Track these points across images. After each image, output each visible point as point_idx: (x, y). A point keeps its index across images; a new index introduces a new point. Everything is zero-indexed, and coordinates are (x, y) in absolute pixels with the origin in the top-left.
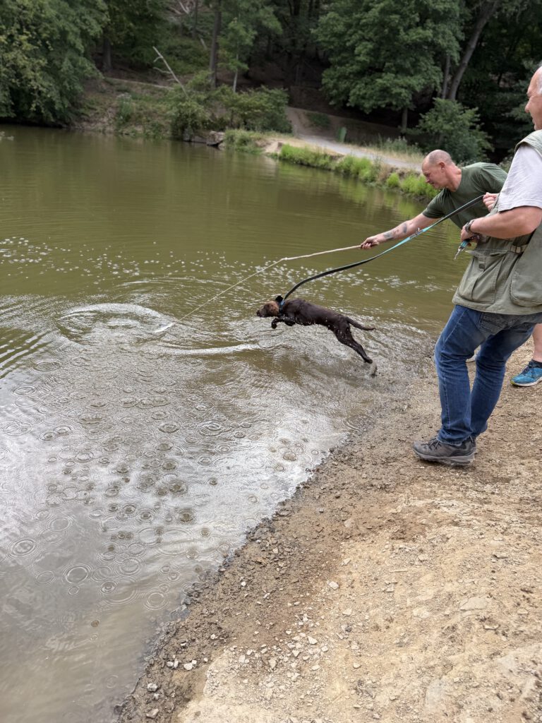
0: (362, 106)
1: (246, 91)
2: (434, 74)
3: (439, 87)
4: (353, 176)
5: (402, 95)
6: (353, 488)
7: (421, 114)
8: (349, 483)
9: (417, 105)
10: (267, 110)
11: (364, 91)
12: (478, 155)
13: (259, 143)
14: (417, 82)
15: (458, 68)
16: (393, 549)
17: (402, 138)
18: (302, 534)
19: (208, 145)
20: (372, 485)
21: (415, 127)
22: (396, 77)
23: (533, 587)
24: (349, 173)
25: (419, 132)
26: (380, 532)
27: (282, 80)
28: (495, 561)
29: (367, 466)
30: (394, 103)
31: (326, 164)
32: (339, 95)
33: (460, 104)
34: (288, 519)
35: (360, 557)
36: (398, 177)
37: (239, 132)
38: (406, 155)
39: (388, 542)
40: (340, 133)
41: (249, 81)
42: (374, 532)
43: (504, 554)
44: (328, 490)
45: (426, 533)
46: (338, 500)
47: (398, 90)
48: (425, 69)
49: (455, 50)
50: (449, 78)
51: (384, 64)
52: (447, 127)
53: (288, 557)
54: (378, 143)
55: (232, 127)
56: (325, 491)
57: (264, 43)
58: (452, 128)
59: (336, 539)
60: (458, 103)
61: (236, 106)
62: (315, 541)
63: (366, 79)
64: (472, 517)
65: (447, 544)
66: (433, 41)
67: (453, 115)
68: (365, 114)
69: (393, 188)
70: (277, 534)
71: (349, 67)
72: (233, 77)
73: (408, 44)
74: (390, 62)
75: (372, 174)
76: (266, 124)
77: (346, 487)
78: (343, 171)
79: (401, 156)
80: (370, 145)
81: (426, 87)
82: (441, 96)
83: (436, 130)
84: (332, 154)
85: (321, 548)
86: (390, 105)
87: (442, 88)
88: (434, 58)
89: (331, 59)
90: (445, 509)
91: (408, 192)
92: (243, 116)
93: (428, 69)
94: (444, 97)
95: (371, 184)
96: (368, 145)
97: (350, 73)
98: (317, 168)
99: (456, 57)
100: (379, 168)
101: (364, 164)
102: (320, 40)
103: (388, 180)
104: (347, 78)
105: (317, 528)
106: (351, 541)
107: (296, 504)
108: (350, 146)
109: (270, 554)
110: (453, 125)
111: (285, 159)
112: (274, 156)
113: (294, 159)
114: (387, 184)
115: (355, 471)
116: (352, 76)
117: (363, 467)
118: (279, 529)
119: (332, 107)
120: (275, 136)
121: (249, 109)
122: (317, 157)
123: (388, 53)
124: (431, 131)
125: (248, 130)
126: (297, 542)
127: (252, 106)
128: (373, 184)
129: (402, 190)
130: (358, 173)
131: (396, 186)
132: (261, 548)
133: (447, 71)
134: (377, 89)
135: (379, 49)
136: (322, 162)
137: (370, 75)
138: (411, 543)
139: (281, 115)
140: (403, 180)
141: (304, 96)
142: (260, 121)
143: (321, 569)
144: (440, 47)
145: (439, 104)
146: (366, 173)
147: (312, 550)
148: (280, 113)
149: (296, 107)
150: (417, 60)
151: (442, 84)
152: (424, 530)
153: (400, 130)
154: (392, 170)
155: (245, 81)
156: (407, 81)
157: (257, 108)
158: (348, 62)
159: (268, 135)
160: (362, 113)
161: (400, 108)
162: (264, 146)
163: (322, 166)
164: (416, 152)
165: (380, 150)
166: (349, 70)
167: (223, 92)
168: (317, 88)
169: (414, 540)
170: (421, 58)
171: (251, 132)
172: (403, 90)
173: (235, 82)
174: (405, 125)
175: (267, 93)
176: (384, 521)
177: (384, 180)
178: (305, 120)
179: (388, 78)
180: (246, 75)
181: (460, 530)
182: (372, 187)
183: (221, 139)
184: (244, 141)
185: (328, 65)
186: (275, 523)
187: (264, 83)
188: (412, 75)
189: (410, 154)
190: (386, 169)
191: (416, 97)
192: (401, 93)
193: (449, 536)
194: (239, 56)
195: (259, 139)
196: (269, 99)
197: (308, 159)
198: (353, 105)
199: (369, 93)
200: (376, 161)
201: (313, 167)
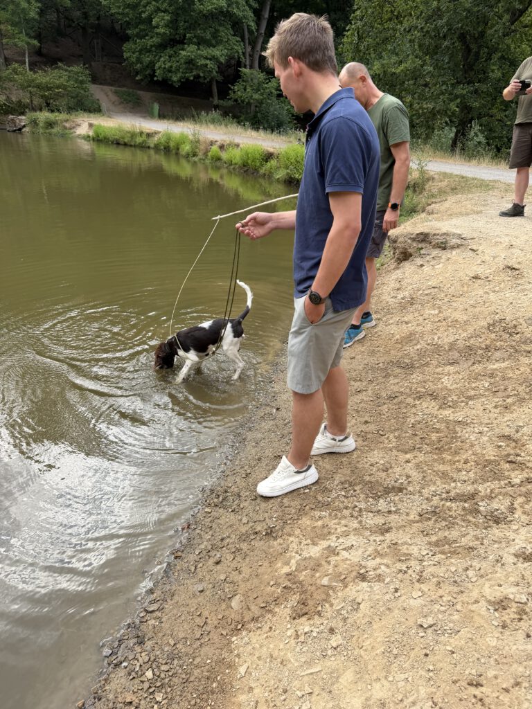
0: (170, 80)
1: (42, 69)
2: (236, 45)
3: (242, 56)
4: (174, 152)
5: (208, 66)
6: (233, 543)
7: (230, 85)
8: (228, 537)
9: (224, 77)
10: (70, 89)
11: (170, 64)
12: (289, 122)
13: (67, 125)
14: (219, 52)
15: (257, 38)
16: (297, 636)
17: (215, 110)
18: (181, 635)
19: (9, 131)
20: (256, 533)
21: (226, 98)
22: (199, 49)
23: (480, 676)
24: (169, 149)
25: (231, 103)
26: (277, 610)
27: (81, 56)
28: (422, 634)
29: (246, 504)
30: (202, 75)
31: (144, 141)
32: (144, 69)
33: (264, 73)
34: (160, 615)
35: (259, 658)
36: (219, 150)
37: (42, 114)
38: (223, 126)
39: (289, 626)
40: (152, 109)
41: (43, 59)
42: (270, 611)
43: (430, 621)
44: (204, 553)
45: (332, 599)
46: (219, 567)
47: (203, 62)
48: (226, 40)
49: (250, 19)
50: (249, 49)
51: (185, 36)
52: (256, 96)
53: (167, 680)
54: (193, 116)
55: (34, 109)
56: (201, 555)
57: (53, 16)
58: (262, 97)
59: (224, 633)
60: (262, 72)
61: (33, 87)
62: (198, 643)
63: (169, 51)
64: (378, 560)
65: (360, 615)
66: (228, 11)
67: (260, 84)
68: (175, 87)
69: (216, 161)
70: (149, 644)
71: (148, 40)
72: (24, 55)
73: (204, 15)
74: (191, 33)
75: (193, 149)
76: (71, 104)
77: (226, 542)
78: (162, 147)
79: (218, 128)
80: (186, 119)
81: (231, 58)
82: (245, 67)
83: (247, 100)
84: (148, 131)
85: (208, 654)
86: (198, 77)
87: (245, 58)
88: (233, 27)
89: (129, 32)
90: (345, 554)
91: (231, 164)
92: (43, 97)
93: (229, 39)
94: (248, 67)
95: (193, 158)
96: (184, 119)
97: (151, 46)
98: (135, 146)
99: (253, 25)
100: (198, 141)
101: (183, 140)
102: (113, 11)
103: (210, 154)
104: (149, 51)
105: (198, 620)
106: (244, 633)
107: (168, 587)
108: (166, 121)
109: (142, 682)
110: (262, 94)
111: (99, 139)
112: (87, 138)
113: (108, 139)
114: (209, 157)
115: (232, 516)
116: (153, 49)
117: (242, 506)
118: (149, 635)
119: (138, 82)
120: (84, 117)
121: (49, 89)
122: (133, 135)
123: (186, 24)
124: (243, 102)
125: (52, 111)
126: (176, 652)
127: (52, 85)
128: (196, 159)
129: (226, 163)
130: (178, 149)
131: (219, 159)
132: (130, 674)
133: (247, 41)
134: (182, 61)
135: (177, 20)
136: (139, 140)
137: (173, 47)
138: (317, 620)
139: (87, 93)
140: (224, 152)
141: (108, 72)
142: (64, 101)
143: (213, 692)
144: (237, 17)
145: (245, 74)
146: (186, 148)
147: (198, 660)
148: (85, 91)
149: (101, 84)
150: (217, 31)
151: (244, 54)
152: (328, 595)
153: (213, 102)
154: (212, 143)
155: (38, 59)
156: (210, 52)
157: (58, 87)
158: (147, 35)
159: (76, 116)
160: (171, 86)
161: (208, 80)
162: (74, 128)
163: (139, 143)
164: (232, 123)
165: (196, 124)
166: (150, 43)
167: (15, 71)
168: (120, 63)
169: (319, 614)
170: (221, 29)
171: (57, 114)
172: (208, 62)
173: (27, 60)
174: (216, 98)
175: (66, 70)
176: (279, 591)
177: (206, 154)
178: (114, 98)
179: (192, 50)
180: (39, 52)
181: (371, 587)
182: (195, 162)
183: (23, 124)
184: (50, 125)
185: (126, 38)
186: (143, 627)
187: (61, 60)
188: (214, 47)
189: (226, 126)
190: (205, 142)
191: (222, 68)
192: (207, 65)
193: (359, 600)
194: (25, 31)
195: (67, 121)
196: (69, 77)
197: (123, 138)
198: (160, 79)
199: (175, 65)
200: (194, 135)
201: (131, 146)
